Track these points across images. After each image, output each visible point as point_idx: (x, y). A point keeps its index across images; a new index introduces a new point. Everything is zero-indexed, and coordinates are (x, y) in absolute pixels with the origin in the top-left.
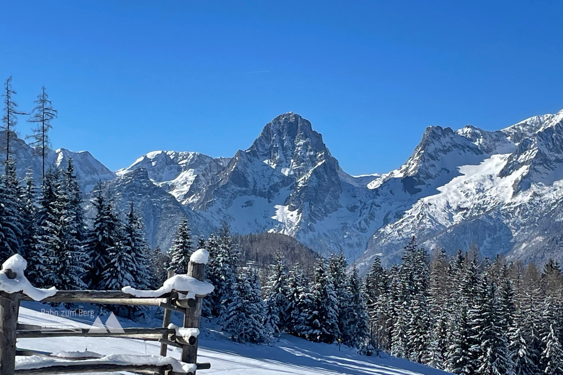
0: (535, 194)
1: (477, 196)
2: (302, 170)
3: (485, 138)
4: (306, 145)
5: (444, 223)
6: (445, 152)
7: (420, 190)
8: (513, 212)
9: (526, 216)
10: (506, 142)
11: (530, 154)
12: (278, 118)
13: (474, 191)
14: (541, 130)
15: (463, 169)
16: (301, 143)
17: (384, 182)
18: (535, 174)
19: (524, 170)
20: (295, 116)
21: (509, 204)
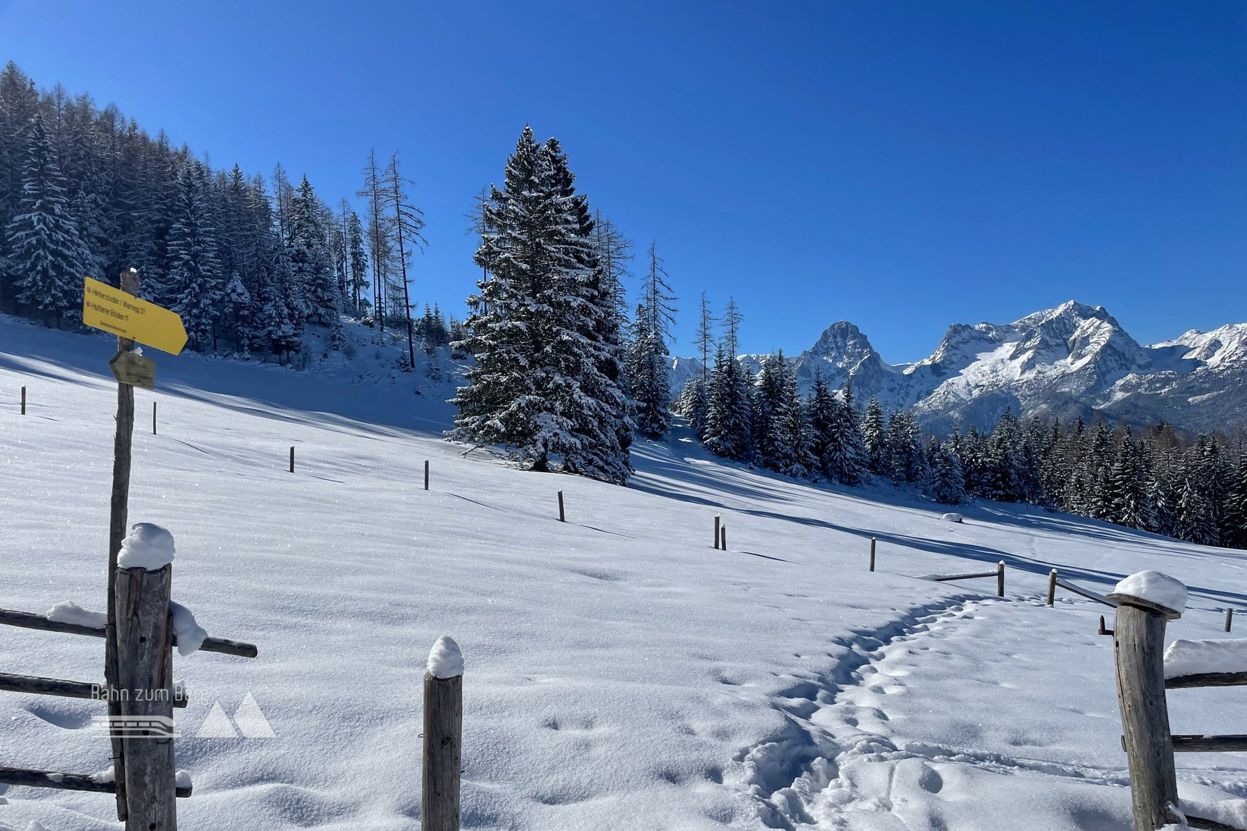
0: (1039, 372)
1: (991, 376)
2: (852, 363)
3: (997, 331)
4: (855, 344)
5: (965, 398)
6: (964, 343)
7: (945, 373)
8: (1021, 387)
9: (1032, 389)
10: (1015, 333)
11: (1035, 341)
12: (833, 326)
13: (989, 372)
14: (1043, 322)
15: (979, 356)
16: (851, 343)
17: (916, 368)
18: (1039, 357)
19: (1029, 354)
20: (846, 323)
21: (1018, 381)
